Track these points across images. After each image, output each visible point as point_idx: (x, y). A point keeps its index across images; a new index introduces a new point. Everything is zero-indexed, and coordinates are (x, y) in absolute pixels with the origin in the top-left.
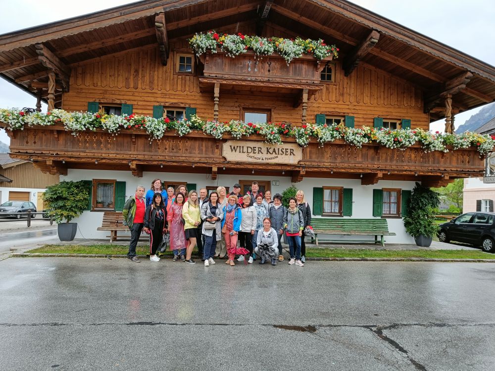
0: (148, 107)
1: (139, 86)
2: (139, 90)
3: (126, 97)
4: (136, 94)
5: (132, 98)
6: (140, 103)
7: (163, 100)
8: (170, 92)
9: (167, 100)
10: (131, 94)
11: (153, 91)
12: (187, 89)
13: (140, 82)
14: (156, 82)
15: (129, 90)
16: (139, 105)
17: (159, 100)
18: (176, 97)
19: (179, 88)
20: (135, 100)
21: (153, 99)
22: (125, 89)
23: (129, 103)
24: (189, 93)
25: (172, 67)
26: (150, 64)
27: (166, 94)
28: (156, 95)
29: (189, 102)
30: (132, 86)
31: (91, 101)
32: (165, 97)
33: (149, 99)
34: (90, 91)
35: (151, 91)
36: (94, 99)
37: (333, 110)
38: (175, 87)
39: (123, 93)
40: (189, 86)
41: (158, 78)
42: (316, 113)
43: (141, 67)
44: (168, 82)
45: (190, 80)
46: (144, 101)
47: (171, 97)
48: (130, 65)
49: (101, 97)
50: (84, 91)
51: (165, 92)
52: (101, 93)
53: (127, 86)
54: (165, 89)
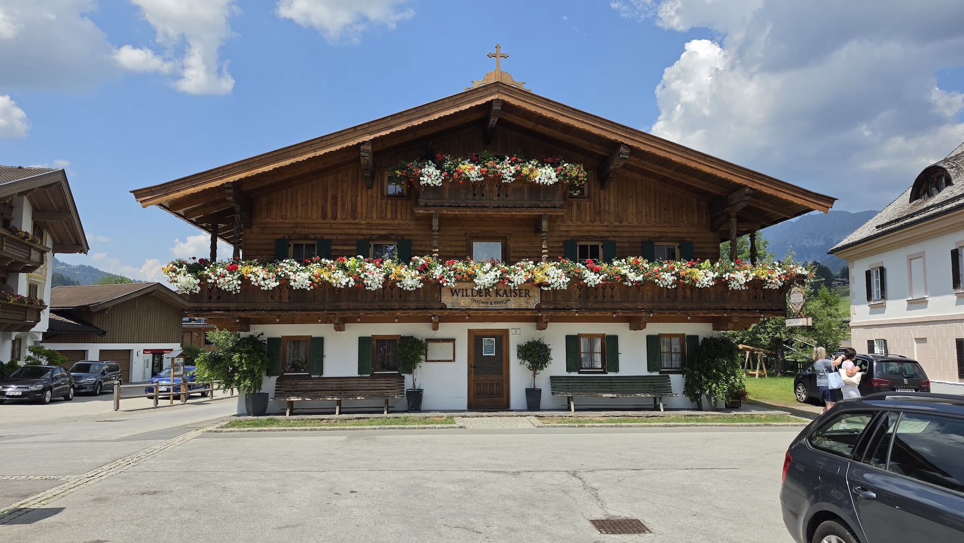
0: (350, 242)
1: (339, 216)
2: (339, 220)
3: (322, 231)
4: (335, 226)
5: (331, 231)
6: (340, 237)
7: (368, 232)
8: (377, 221)
9: (374, 232)
10: (328, 226)
11: (356, 221)
12: (399, 218)
13: (339, 211)
14: (359, 210)
15: (325, 221)
16: (338, 240)
17: (364, 232)
18: (385, 228)
19: (389, 216)
20: (333, 234)
21: (356, 231)
22: (321, 221)
23: (326, 237)
24: (401, 222)
25: (379, 189)
26: (352, 188)
27: (372, 225)
28: (359, 226)
29: (401, 232)
30: (329, 214)
31: (279, 237)
32: (371, 227)
33: (351, 231)
34: (277, 226)
35: (352, 221)
36: (282, 235)
37: (588, 234)
38: (383, 215)
39: (318, 226)
40: (401, 213)
41: (362, 204)
42: (564, 239)
43: (340, 192)
44: (375, 209)
45: (401, 205)
46: (345, 234)
47: (379, 228)
48: (327, 190)
49: (292, 232)
50: (269, 225)
51: (370, 222)
52: (290, 227)
53: (324, 217)
54: (372, 218)
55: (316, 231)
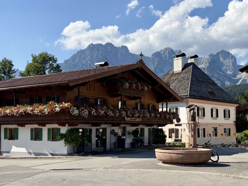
0: (93, 99)
1: (91, 90)
2: (91, 92)
3: (87, 95)
4: (90, 93)
5: (89, 95)
6: (91, 97)
11: (95, 92)
15: (87, 92)
17: (97, 96)
19: (102, 92)
21: (95, 96)
22: (86, 91)
23: (88, 97)
24: (105, 94)
29: (105, 97)
30: (88, 90)
31: (76, 95)
33: (93, 95)
34: (76, 92)
35: (94, 92)
40: (105, 91)
42: (136, 103)
45: (105, 89)
47: (100, 95)
50: (74, 91)
51: (98, 93)
53: (87, 90)
54: (98, 92)
55: (85, 95)
